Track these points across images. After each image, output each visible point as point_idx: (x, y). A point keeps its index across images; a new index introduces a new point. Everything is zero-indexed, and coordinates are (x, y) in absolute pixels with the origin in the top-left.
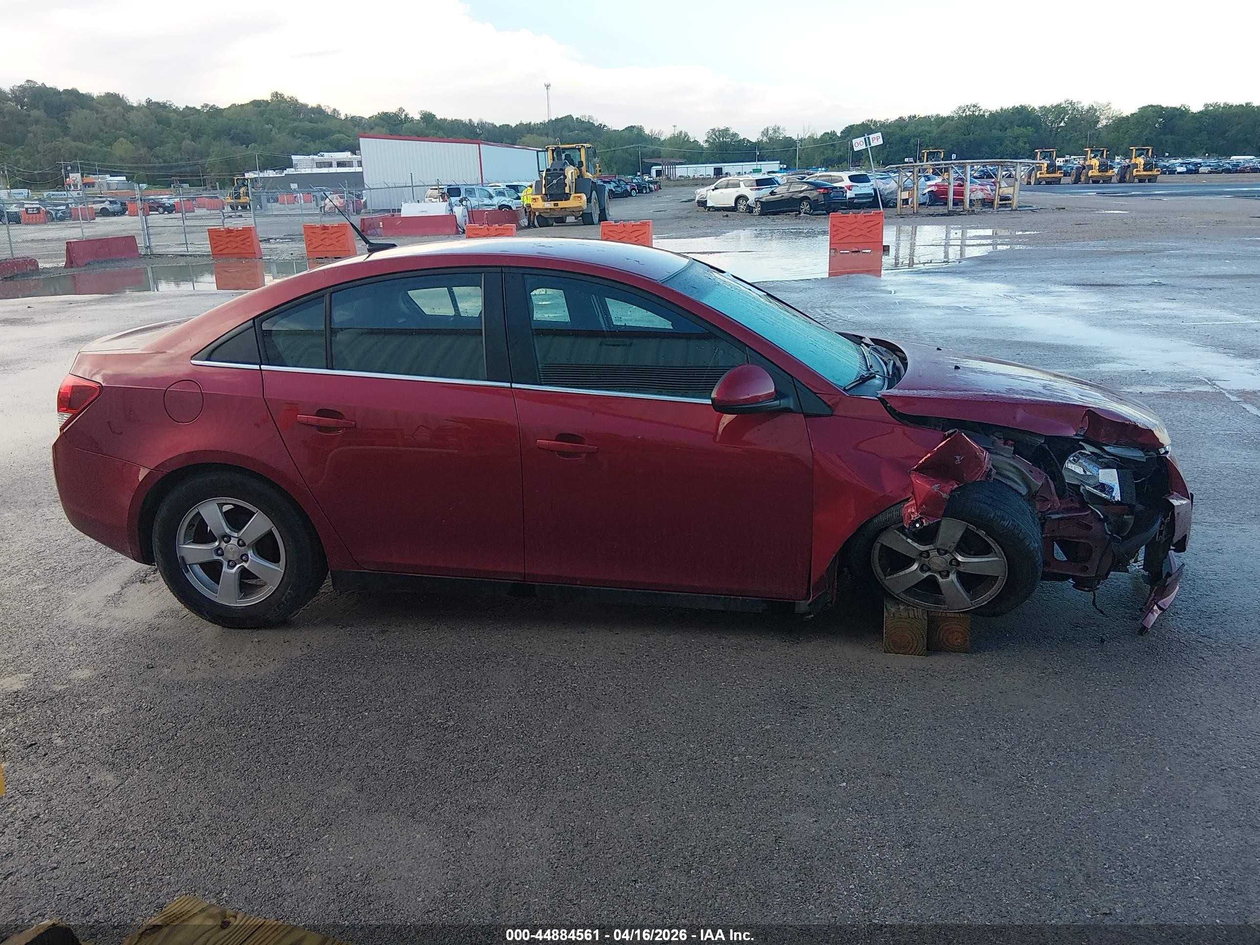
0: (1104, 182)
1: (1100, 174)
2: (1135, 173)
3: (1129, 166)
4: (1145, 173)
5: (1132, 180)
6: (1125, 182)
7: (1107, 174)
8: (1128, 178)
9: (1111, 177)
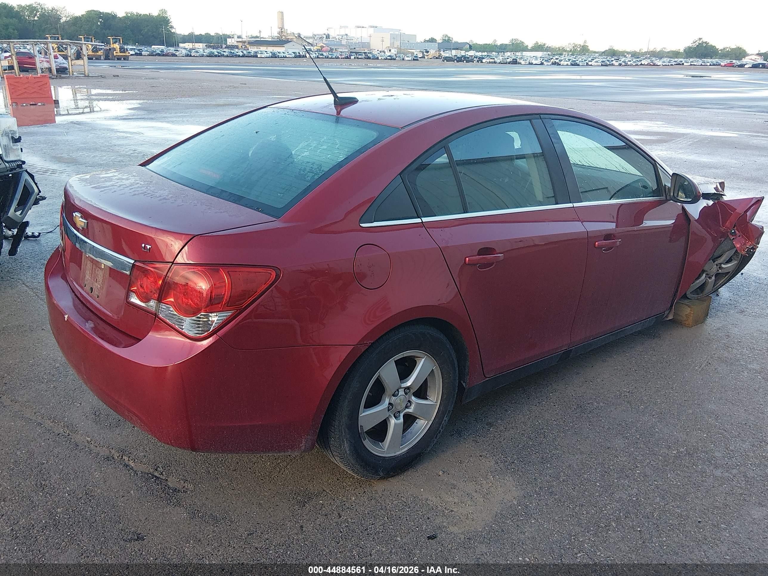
0: (97, 59)
1: (93, 54)
2: (115, 54)
3: (110, 49)
4: (121, 54)
5: (113, 58)
6: (109, 59)
7: (98, 54)
8: (111, 57)
9: (100, 56)
